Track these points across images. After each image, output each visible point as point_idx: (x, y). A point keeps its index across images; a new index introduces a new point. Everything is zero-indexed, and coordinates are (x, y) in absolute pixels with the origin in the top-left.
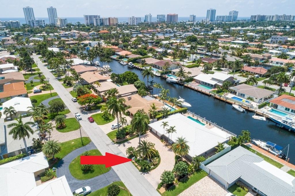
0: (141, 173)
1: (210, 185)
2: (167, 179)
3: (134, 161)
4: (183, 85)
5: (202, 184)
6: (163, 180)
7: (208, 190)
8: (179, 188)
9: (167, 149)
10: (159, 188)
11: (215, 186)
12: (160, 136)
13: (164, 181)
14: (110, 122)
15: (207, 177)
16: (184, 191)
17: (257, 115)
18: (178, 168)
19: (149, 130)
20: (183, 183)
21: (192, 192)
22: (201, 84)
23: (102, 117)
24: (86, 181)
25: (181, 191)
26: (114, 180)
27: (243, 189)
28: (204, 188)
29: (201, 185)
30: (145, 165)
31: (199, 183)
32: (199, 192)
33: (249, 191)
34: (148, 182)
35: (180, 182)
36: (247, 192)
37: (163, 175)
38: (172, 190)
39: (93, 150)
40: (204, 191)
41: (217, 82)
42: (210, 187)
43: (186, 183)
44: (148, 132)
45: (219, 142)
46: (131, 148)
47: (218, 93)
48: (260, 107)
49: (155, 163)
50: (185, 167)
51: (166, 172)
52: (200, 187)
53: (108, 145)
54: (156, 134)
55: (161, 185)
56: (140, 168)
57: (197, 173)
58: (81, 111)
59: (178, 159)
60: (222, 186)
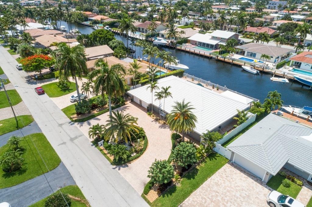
0: (115, 167)
1: (236, 179)
2: (161, 176)
3: (102, 148)
4: (174, 48)
5: (222, 177)
6: (153, 177)
7: (234, 188)
8: (182, 190)
9: (158, 125)
10: (146, 192)
11: (245, 179)
12: (146, 108)
13: (155, 180)
14: (70, 92)
15: (227, 164)
16: (192, 194)
17: (276, 76)
18: (178, 154)
19: (130, 100)
20: (188, 179)
21: (206, 195)
22: (197, 46)
23: (59, 86)
24: (7, 190)
25: (186, 195)
26: (62, 185)
27: (293, 181)
28: (226, 185)
29: (220, 180)
30: (119, 152)
31: (217, 177)
32: (218, 193)
33: (303, 185)
34: (126, 182)
35: (183, 177)
36: (301, 186)
37: (153, 169)
38: (171, 194)
39: (33, 134)
40: (228, 191)
41: (219, 42)
42: (236, 183)
43: (194, 178)
44: (128, 103)
45: (239, 109)
46: (96, 126)
47: (221, 54)
48: (278, 67)
49: (138, 148)
50: (191, 151)
51: (158, 163)
52: (219, 184)
53: (61, 125)
54: (139, 105)
55: (149, 187)
56: (112, 158)
57: (211, 160)
58: (27, 80)
59: (176, 139)
60: (256, 179)
